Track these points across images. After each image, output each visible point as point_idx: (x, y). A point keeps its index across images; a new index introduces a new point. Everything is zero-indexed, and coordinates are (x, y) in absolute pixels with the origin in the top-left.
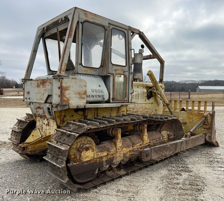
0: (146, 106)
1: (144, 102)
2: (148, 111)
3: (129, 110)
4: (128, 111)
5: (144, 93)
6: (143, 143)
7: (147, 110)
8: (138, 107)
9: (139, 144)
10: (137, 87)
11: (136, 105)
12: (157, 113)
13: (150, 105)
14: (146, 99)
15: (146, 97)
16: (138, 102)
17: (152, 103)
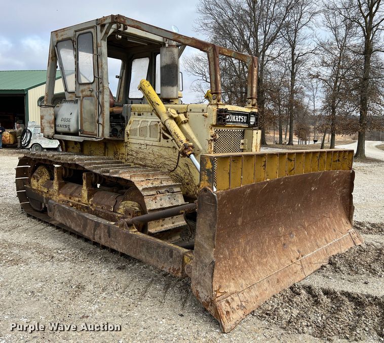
0: (161, 152)
1: (157, 144)
2: (167, 163)
3: (131, 153)
4: (129, 155)
5: (157, 125)
6: (82, 200)
7: (163, 160)
8: (145, 151)
10: (150, 113)
11: (143, 147)
12: (190, 172)
13: (171, 151)
14: (160, 139)
15: (160, 133)
16: (146, 142)
17: (174, 148)
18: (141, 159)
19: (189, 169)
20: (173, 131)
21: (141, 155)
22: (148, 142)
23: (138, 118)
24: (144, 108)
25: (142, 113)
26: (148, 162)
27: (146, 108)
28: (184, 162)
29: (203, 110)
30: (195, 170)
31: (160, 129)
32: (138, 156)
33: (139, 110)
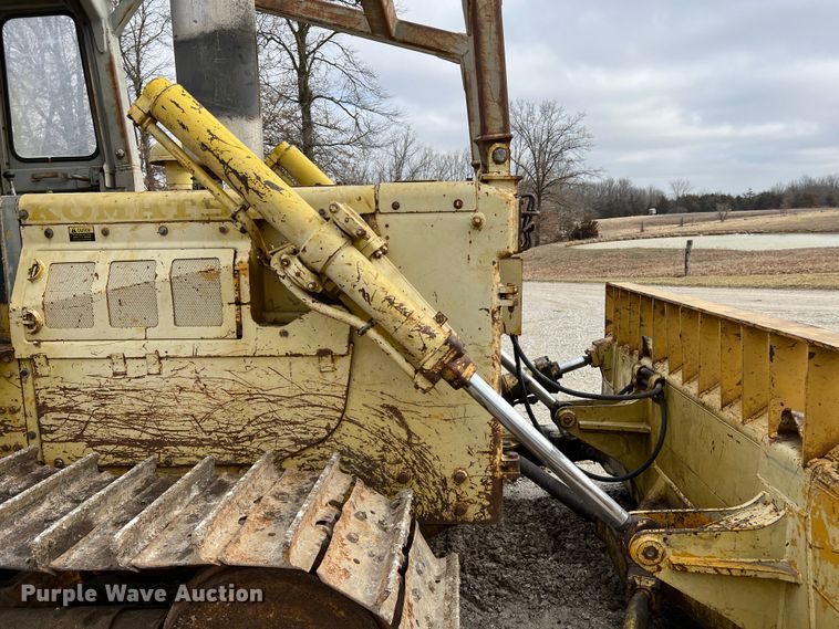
0: (251, 377)
1: (224, 347)
2: (285, 414)
3: (60, 401)
4: (53, 409)
5: (211, 274)
7: (264, 408)
8: (153, 382)
10: (153, 228)
11: (133, 368)
12: (409, 433)
13: (306, 371)
14: (240, 326)
15: (238, 303)
16: (152, 346)
17: (322, 353)
18: (130, 419)
19: (403, 424)
20: (383, 295)
21: (126, 401)
22: (164, 347)
23: (81, 252)
24: (110, 209)
25: (97, 231)
26: (177, 426)
27: (121, 209)
28: (375, 402)
29: (458, 205)
30: (433, 423)
31: (238, 288)
32: (111, 408)
33: (78, 214)
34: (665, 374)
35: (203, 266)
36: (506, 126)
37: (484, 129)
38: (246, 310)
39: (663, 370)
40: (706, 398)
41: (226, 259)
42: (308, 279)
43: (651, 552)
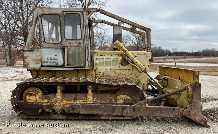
0: (120, 72)
1: (118, 68)
2: (124, 76)
4: (97, 75)
6: (87, 100)
7: (122, 75)
8: (109, 72)
9: (82, 101)
10: (110, 55)
11: (107, 70)
13: (127, 71)
14: (120, 66)
15: (120, 63)
16: (110, 68)
17: (129, 69)
18: (106, 76)
19: (138, 78)
20: (138, 63)
21: (106, 74)
23: (102, 57)
24: (106, 53)
25: (104, 55)
26: (112, 77)
27: (107, 53)
28: (135, 75)
29: (145, 54)
30: (141, 78)
31: (120, 62)
32: (104, 75)
33: (102, 53)
34: (168, 77)
35: (116, 59)
36: (150, 46)
37: (148, 46)
38: (121, 64)
39: (167, 77)
40: (172, 79)
41: (119, 59)
42: (131, 61)
43: (165, 91)
